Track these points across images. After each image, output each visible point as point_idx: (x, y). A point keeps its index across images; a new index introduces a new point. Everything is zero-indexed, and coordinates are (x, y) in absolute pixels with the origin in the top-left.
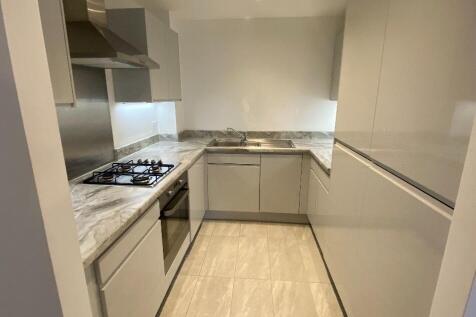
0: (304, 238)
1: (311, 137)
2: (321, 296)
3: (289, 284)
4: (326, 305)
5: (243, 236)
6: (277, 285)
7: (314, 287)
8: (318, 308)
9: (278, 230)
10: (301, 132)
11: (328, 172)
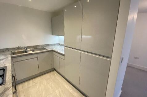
0: (55, 74)
1: (49, 46)
2: (69, 87)
3: (60, 89)
4: (71, 89)
5: (36, 83)
6: (57, 92)
7: (66, 86)
8: (70, 91)
9: (47, 76)
10: (46, 45)
11: (63, 55)
